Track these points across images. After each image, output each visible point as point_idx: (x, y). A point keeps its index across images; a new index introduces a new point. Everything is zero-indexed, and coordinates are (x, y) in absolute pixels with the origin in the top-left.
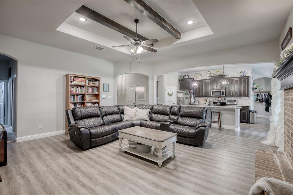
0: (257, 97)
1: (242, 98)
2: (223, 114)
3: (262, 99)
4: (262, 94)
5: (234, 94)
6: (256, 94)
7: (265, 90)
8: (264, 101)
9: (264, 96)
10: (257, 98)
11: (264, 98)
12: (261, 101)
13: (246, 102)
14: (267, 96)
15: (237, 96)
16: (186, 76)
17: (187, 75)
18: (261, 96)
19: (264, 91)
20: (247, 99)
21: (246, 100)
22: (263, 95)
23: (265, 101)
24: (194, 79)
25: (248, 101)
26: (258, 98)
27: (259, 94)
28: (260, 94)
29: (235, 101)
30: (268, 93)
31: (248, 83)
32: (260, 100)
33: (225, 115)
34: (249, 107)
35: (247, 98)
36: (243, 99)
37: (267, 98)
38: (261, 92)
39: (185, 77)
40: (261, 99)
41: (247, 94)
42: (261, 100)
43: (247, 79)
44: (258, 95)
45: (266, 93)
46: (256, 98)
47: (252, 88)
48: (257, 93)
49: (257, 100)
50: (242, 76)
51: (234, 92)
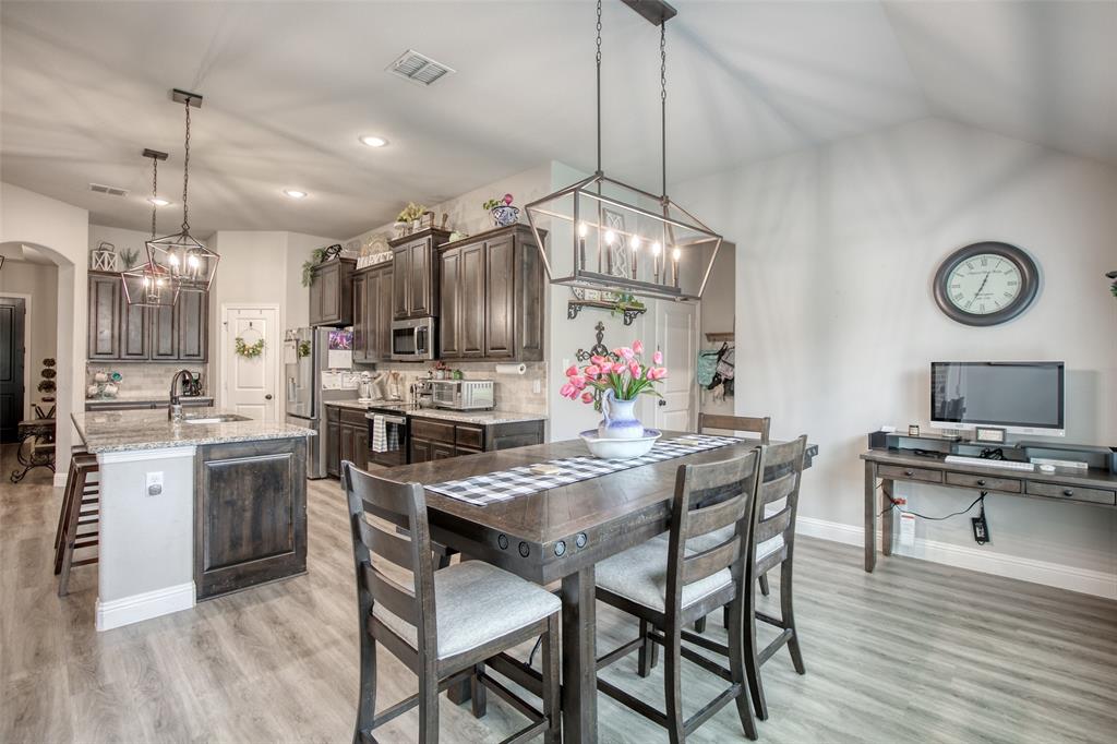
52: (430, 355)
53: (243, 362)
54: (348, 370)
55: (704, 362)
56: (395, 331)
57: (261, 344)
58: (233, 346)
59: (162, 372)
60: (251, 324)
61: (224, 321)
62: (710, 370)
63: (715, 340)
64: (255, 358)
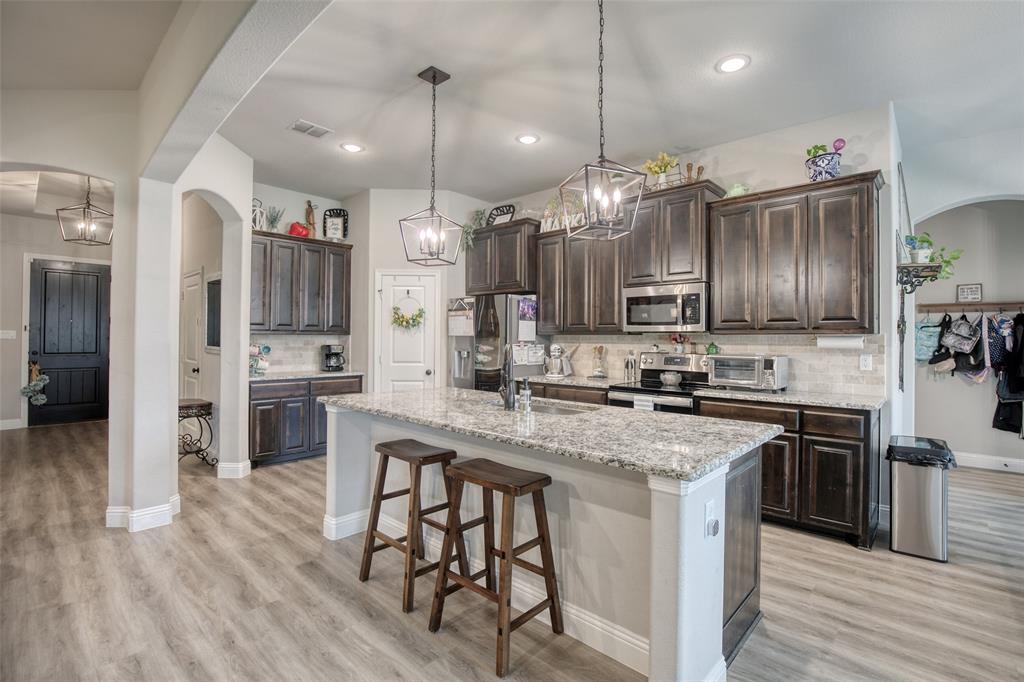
0: (941, 335)
1: (823, 342)
2: (578, 497)
3: (977, 350)
4: (972, 316)
5: (764, 316)
6: (937, 317)
7: (991, 294)
8: (988, 363)
9: (991, 328)
10: (941, 346)
11: (986, 341)
12: (967, 363)
13: (853, 373)
14: (1006, 332)
15: (788, 330)
16: (501, 211)
17: (510, 209)
18: (964, 331)
19: (987, 299)
20: (857, 352)
21: (851, 360)
22: (980, 324)
23: (993, 366)
24: (538, 226)
25: (868, 362)
26: (950, 341)
27: (955, 316)
28: (964, 317)
29: (769, 364)
30: (1015, 314)
31: (861, 229)
32: (959, 356)
33: (595, 509)
34: (866, 414)
35: (857, 342)
36: (829, 351)
37: (1009, 345)
38: (970, 304)
39: (498, 218)
40: (967, 348)
41: (855, 314)
42: (966, 356)
43: (854, 199)
44: (946, 325)
45: (1001, 311)
46: (933, 343)
47: (901, 269)
48: (941, 315)
49: (941, 354)
50: (825, 177)
51: (764, 301)
52: (702, 326)
53: (399, 332)
54: (533, 343)
55: (923, 335)
56: (628, 299)
57: (421, 313)
58: (389, 317)
59: (301, 345)
60: (408, 292)
61: (378, 287)
62: (930, 343)
63: (928, 312)
64: (413, 330)
